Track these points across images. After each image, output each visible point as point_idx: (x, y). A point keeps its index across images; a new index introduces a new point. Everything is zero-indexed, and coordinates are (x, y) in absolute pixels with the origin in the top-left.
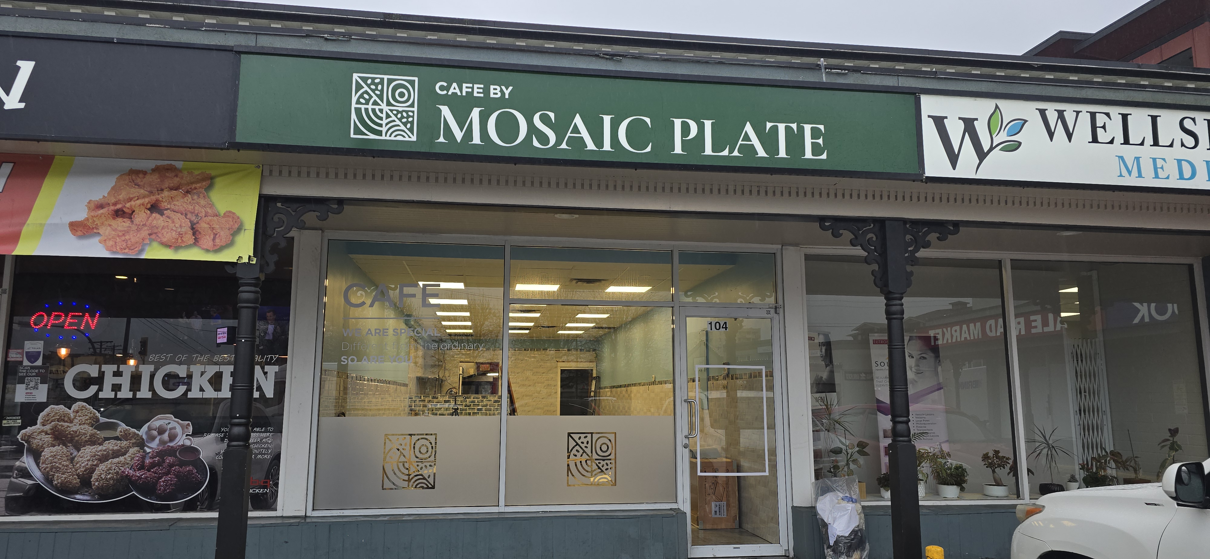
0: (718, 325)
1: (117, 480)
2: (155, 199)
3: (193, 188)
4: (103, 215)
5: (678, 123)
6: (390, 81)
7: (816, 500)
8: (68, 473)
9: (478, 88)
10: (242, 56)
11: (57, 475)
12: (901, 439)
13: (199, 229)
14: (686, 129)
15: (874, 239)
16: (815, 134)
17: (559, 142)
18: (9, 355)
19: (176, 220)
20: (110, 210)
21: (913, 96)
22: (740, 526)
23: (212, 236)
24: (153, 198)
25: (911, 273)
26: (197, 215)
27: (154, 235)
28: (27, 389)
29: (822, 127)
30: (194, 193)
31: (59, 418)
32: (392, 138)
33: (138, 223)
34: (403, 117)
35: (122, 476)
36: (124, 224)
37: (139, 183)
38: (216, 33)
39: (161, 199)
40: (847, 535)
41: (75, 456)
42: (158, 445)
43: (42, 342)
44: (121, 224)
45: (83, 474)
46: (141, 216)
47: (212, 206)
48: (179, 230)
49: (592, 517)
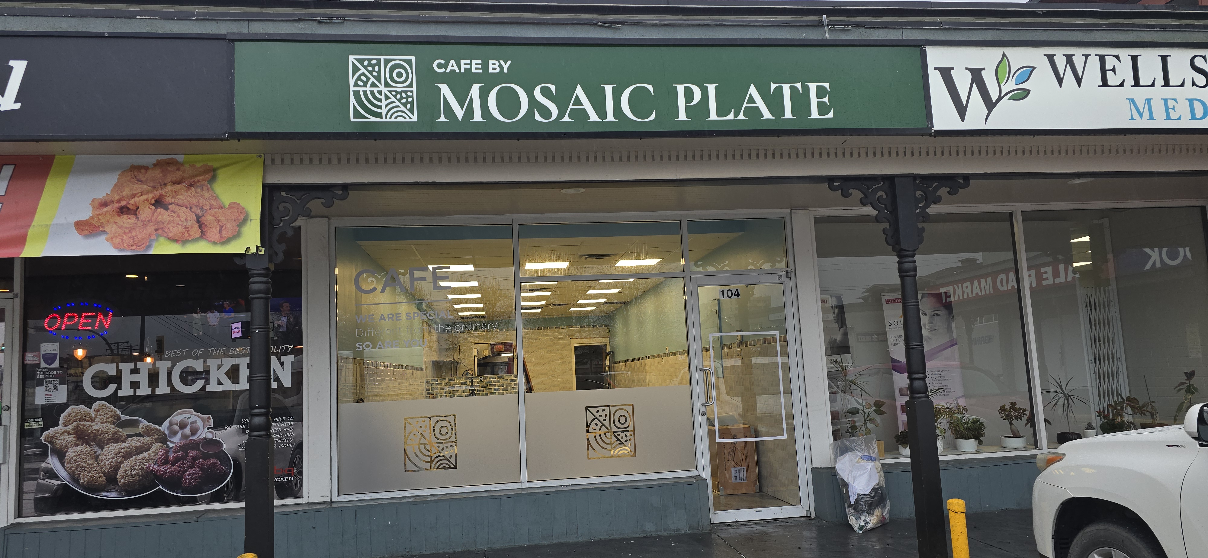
0: (730, 292)
1: (143, 476)
2: (159, 194)
3: (196, 181)
4: (108, 213)
5: (681, 89)
6: (387, 62)
7: (836, 460)
8: (93, 471)
9: (476, 64)
10: (236, 43)
11: (82, 473)
12: (918, 395)
13: (205, 222)
14: (689, 94)
15: (884, 197)
16: (821, 92)
17: (561, 115)
18: (26, 358)
19: (182, 214)
20: (115, 207)
21: (918, 49)
23: (218, 229)
24: (157, 193)
25: (923, 229)
26: (202, 208)
27: (160, 230)
28: (46, 391)
29: (827, 85)
30: (198, 186)
31: (80, 418)
32: (393, 120)
33: (144, 219)
34: (402, 98)
35: (147, 472)
36: (130, 220)
37: (142, 179)
38: (206, 22)
39: (164, 194)
40: (867, 493)
41: (99, 455)
42: (180, 440)
43: (58, 344)
44: (127, 221)
45: (108, 471)
46: (146, 212)
47: (216, 198)
48: (185, 224)
49: (614, 488)
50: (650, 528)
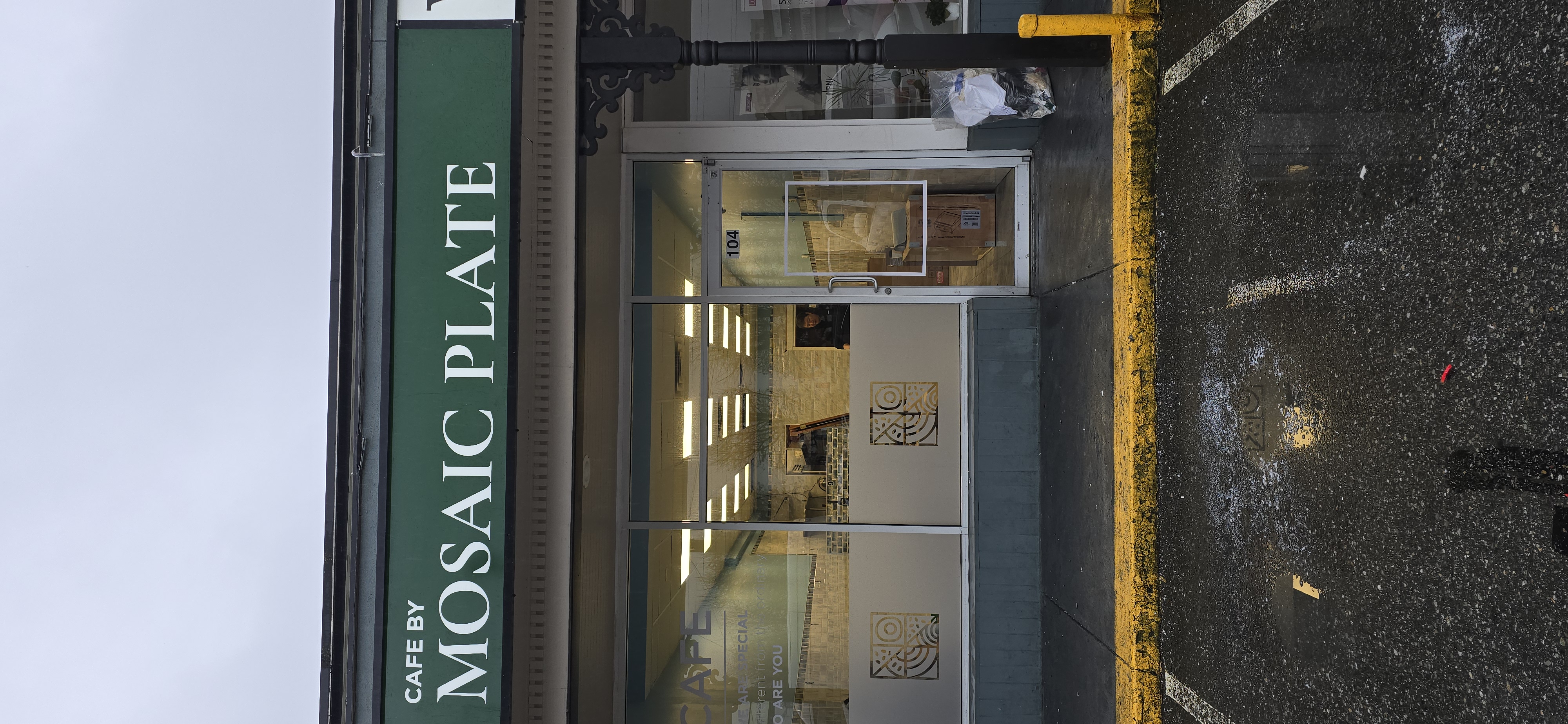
0: (731, 244)
5: (451, 373)
7: (958, 125)
9: (411, 647)
12: (878, 54)
14: (459, 362)
15: (607, 78)
16: (459, 178)
17: (482, 538)
21: (401, 31)
22: (991, 191)
25: (654, 26)
29: (450, 168)
40: (1004, 92)
49: (977, 419)
50: (1029, 377)
